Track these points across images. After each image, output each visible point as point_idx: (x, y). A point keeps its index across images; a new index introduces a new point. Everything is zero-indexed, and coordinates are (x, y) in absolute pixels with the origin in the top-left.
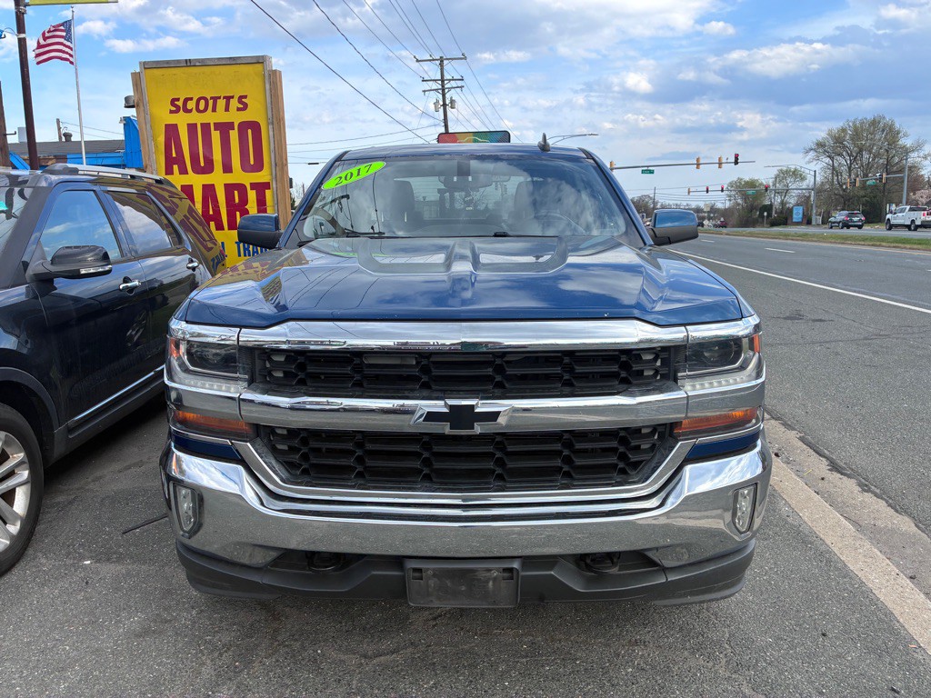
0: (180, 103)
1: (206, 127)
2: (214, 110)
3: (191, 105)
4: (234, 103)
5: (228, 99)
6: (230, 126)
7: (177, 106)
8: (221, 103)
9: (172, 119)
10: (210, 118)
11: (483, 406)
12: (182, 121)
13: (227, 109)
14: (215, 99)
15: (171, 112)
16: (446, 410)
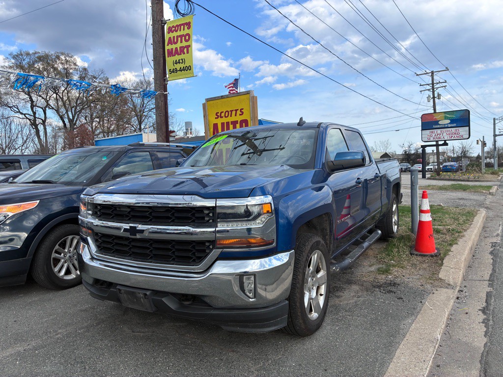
0: (219, 114)
1: (228, 123)
2: (231, 116)
3: (223, 115)
4: (239, 112)
5: (236, 110)
6: (236, 122)
7: (218, 116)
8: (234, 113)
9: (216, 121)
10: (230, 119)
11: (140, 227)
12: (219, 121)
13: (236, 115)
14: (231, 111)
15: (216, 118)
16: (129, 228)
